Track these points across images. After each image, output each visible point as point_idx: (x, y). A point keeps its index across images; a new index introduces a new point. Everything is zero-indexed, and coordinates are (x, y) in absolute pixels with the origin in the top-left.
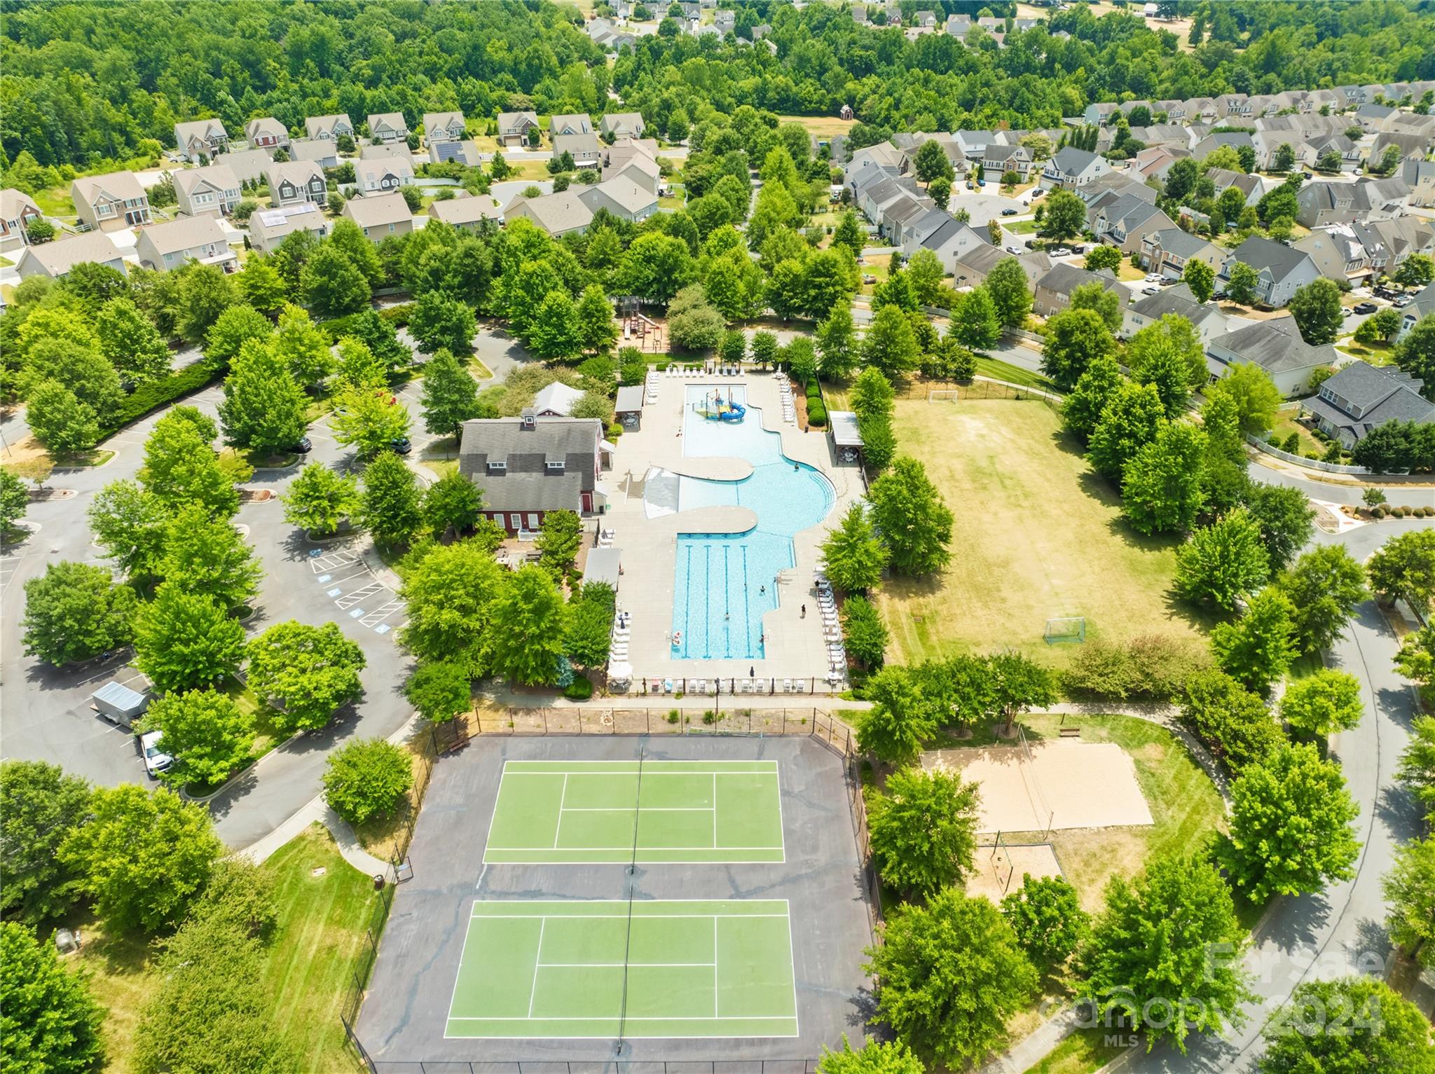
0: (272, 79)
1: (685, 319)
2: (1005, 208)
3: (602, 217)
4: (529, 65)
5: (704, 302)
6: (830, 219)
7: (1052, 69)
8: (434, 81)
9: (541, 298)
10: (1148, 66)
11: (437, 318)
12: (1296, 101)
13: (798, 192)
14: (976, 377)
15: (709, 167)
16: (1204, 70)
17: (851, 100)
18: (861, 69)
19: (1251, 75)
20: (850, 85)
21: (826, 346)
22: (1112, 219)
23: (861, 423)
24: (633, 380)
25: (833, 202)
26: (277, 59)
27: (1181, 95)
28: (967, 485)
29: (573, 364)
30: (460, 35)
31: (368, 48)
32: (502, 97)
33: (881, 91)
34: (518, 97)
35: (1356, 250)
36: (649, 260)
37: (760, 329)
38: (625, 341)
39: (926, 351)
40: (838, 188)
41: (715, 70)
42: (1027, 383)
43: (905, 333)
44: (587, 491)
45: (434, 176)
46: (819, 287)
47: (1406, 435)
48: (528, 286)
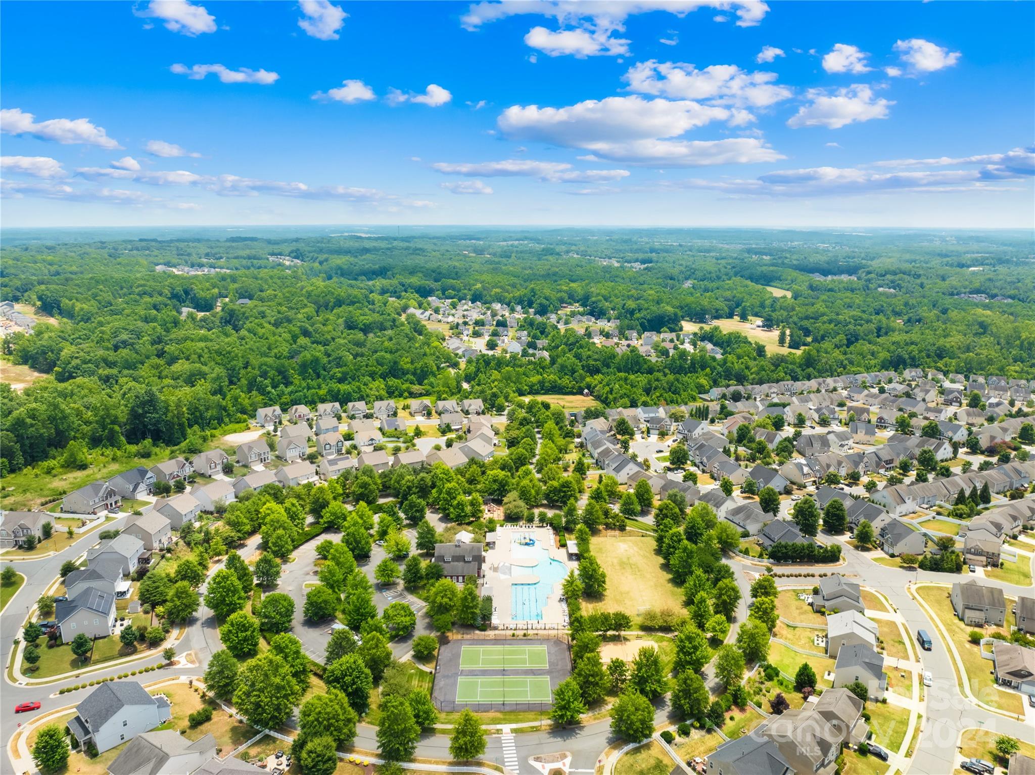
0: (291, 380)
1: (511, 506)
2: (658, 449)
3: (473, 461)
4: (422, 371)
5: (518, 499)
6: (572, 457)
7: (694, 367)
8: (374, 380)
9: (455, 498)
10: (743, 366)
11: (415, 506)
12: (820, 384)
13: (559, 444)
14: (627, 528)
15: (517, 432)
16: (773, 368)
17: (588, 387)
18: (594, 371)
19: (798, 370)
20: (588, 379)
21: (566, 516)
22: (701, 455)
23: (578, 545)
24: (492, 530)
25: (576, 447)
26: (293, 369)
27: (761, 382)
28: (617, 567)
29: (469, 524)
30: (388, 356)
31: (339, 362)
32: (408, 388)
33: (604, 383)
34: (416, 388)
35: (806, 470)
36: (495, 481)
37: (541, 509)
38: (487, 515)
39: (607, 517)
40: (577, 440)
41: (518, 374)
42: (647, 530)
43: (597, 511)
44: (480, 568)
45: (388, 437)
46: (564, 492)
47: (786, 547)
48: (449, 493)
